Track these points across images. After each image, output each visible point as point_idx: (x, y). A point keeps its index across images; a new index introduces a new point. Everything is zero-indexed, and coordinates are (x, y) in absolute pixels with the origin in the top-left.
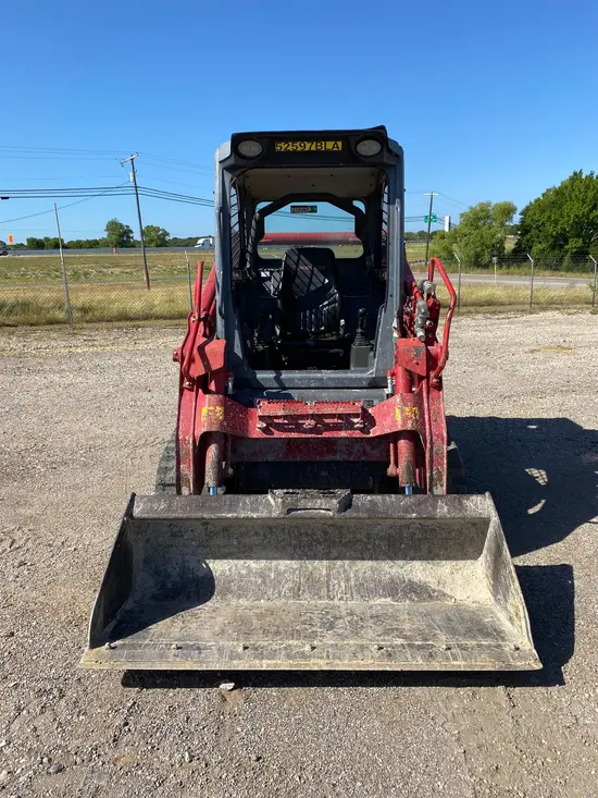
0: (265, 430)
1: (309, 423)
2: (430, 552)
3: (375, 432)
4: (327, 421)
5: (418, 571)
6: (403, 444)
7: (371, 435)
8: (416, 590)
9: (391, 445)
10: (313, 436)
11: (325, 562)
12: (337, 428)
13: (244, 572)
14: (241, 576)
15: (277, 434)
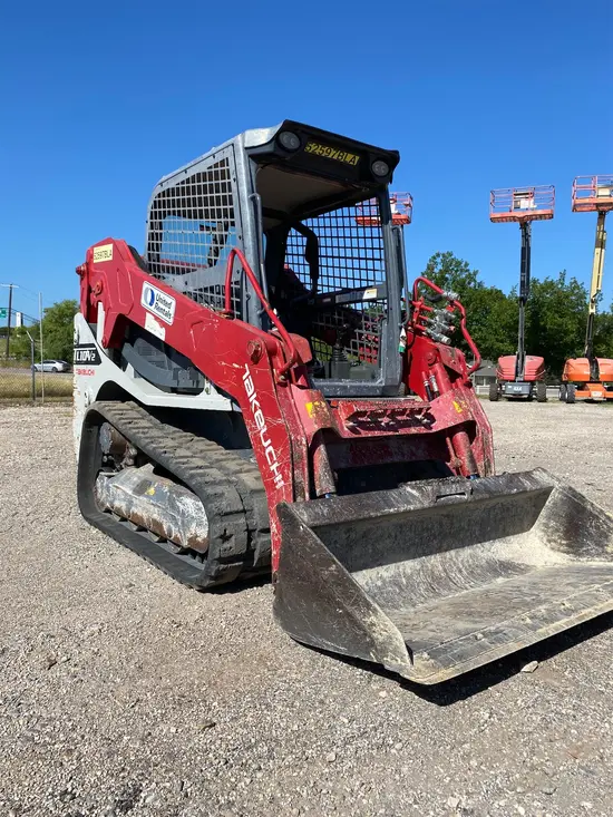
0: (352, 429)
1: (385, 420)
2: (504, 530)
3: (437, 427)
4: (399, 418)
5: (501, 550)
6: (461, 436)
7: (434, 430)
8: (506, 567)
9: (448, 439)
10: (391, 433)
11: (438, 556)
12: (406, 424)
13: (379, 583)
14: (379, 588)
15: (364, 434)
